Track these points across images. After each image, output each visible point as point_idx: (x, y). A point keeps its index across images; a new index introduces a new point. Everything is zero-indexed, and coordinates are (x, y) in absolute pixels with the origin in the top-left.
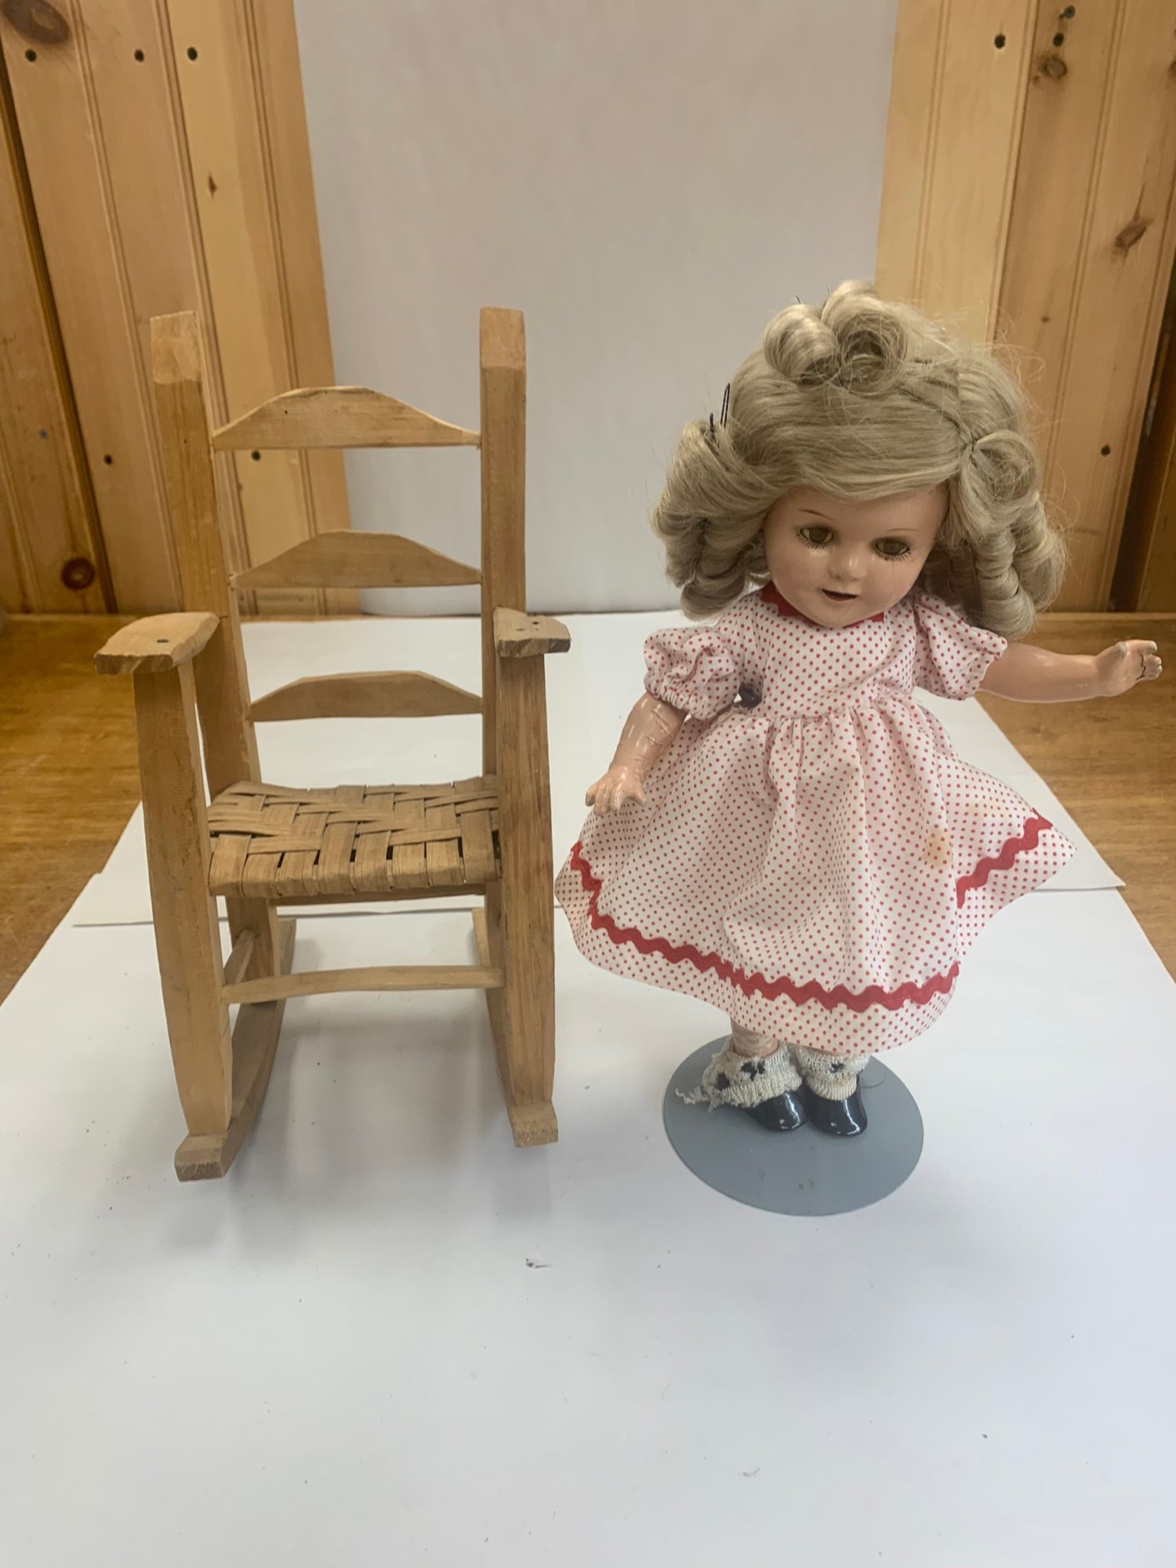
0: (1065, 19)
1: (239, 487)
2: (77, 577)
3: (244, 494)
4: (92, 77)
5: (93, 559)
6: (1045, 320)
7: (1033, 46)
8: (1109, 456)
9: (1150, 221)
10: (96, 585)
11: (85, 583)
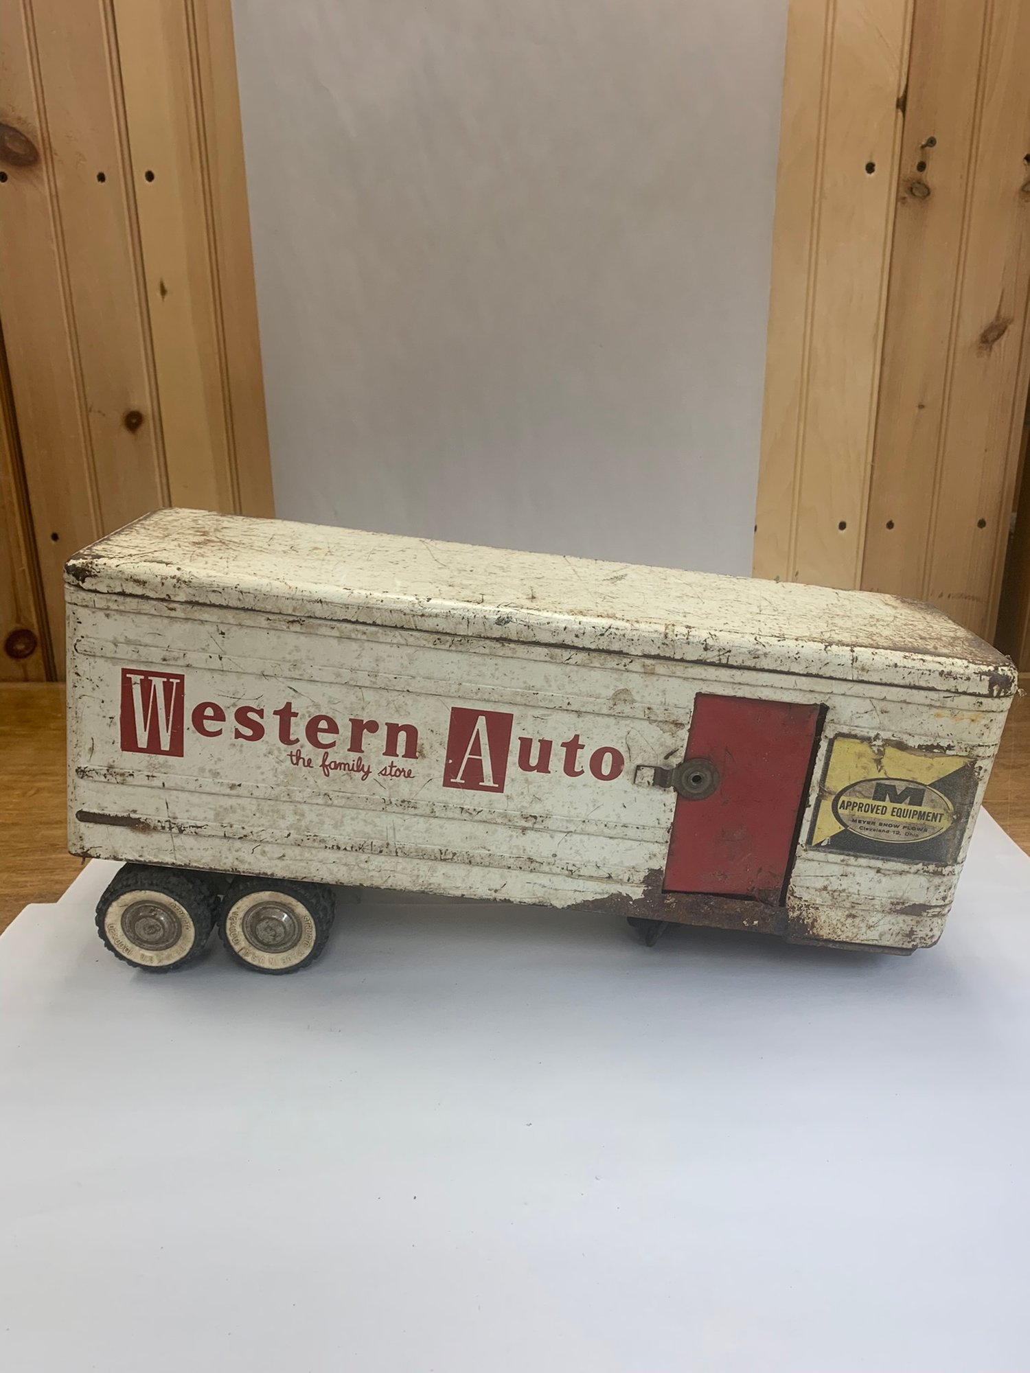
0: (927, 148)
2: (20, 647)
4: (57, 196)
5: (36, 632)
7: (900, 173)
8: (985, 529)
9: (1012, 321)
10: (38, 654)
11: (27, 652)
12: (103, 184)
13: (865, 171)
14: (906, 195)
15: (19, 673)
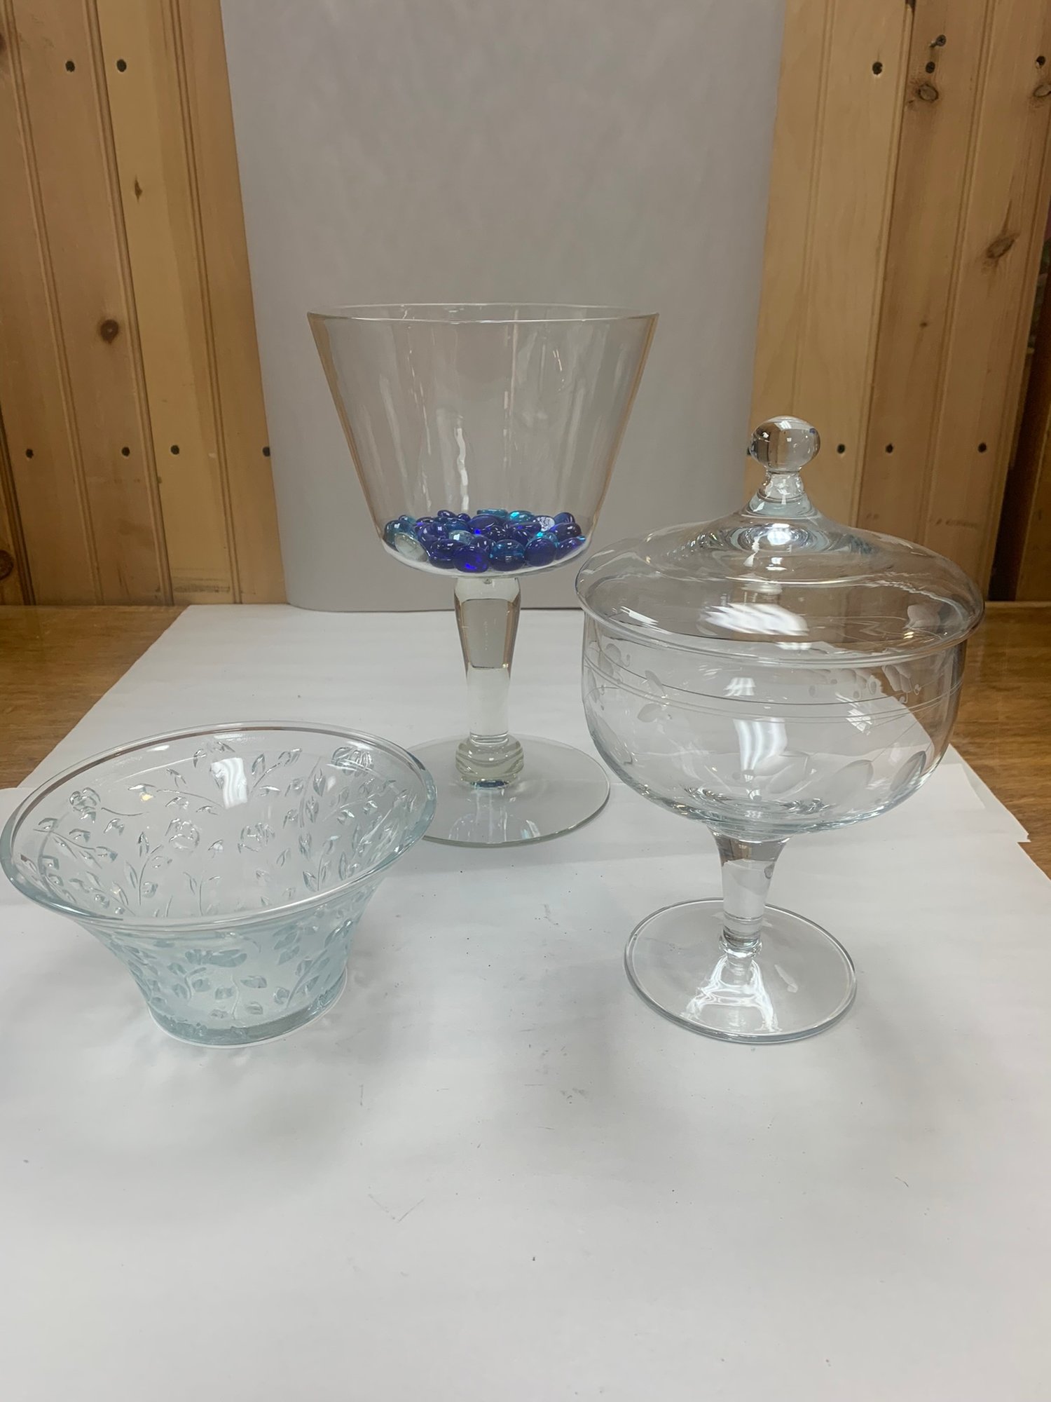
0: (937, 47)
1: (159, 481)
3: (160, 485)
4: (23, 84)
5: (12, 553)
6: (924, 325)
7: (907, 73)
8: (984, 454)
9: (1018, 235)
10: (14, 577)
12: (73, 73)
13: (872, 72)
14: (914, 98)
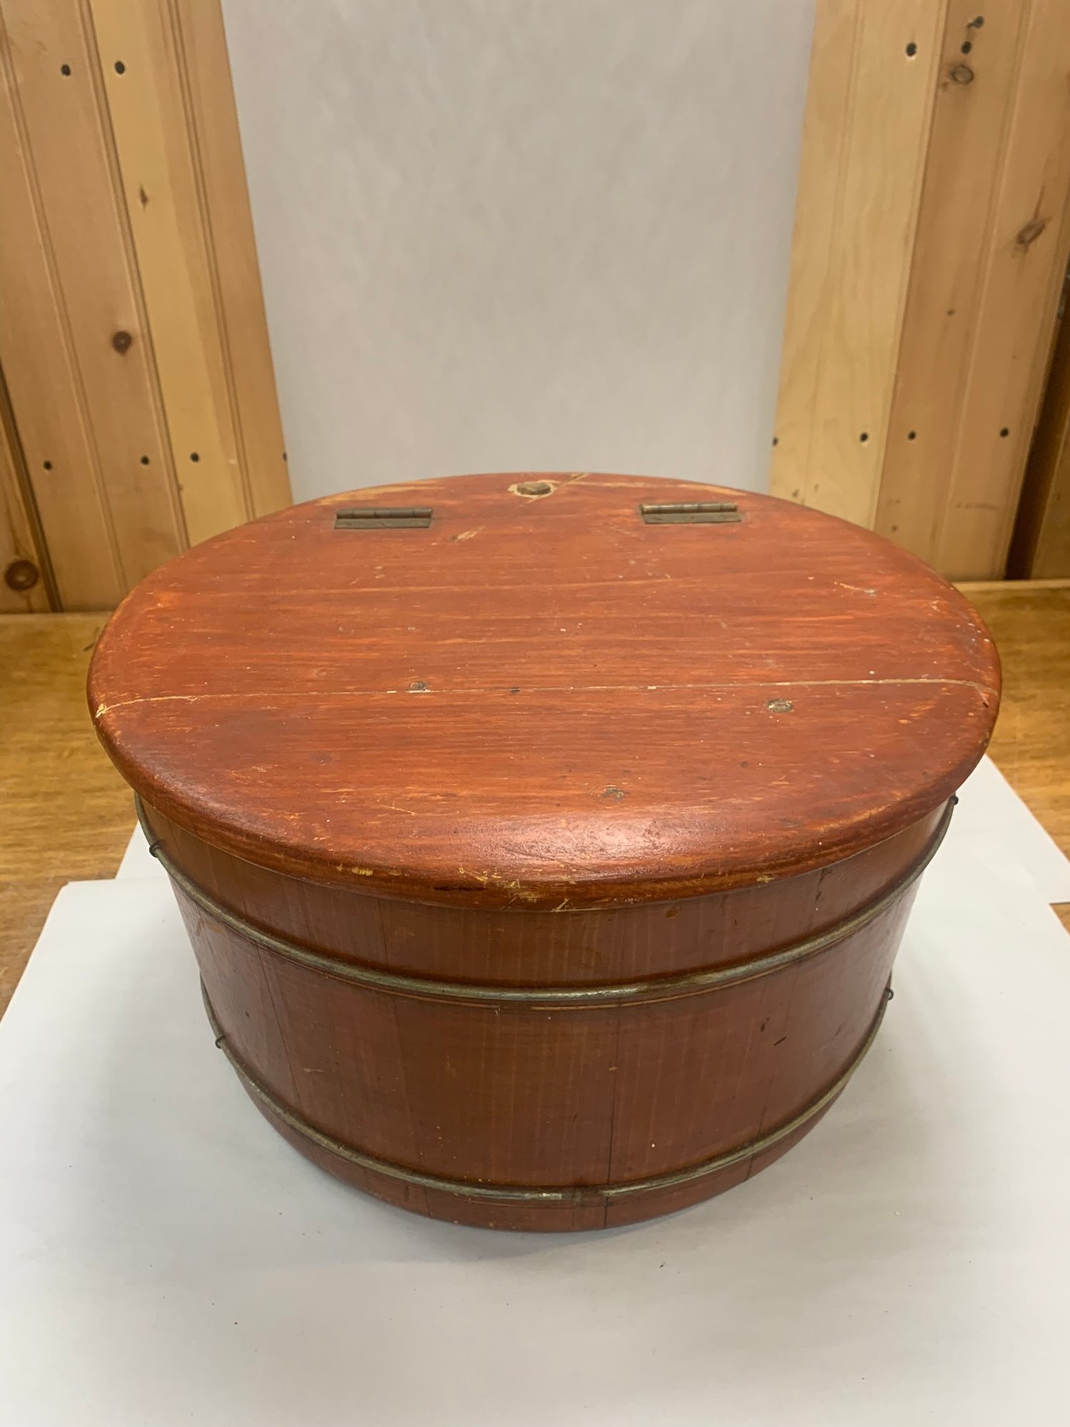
0: (973, 28)
1: (180, 489)
2: (21, 578)
3: (183, 494)
4: (17, 88)
5: (36, 562)
6: (951, 313)
7: (942, 56)
8: (1007, 438)
9: (1049, 219)
10: (40, 588)
11: (28, 583)
12: (69, 77)
13: (906, 54)
15: (23, 604)
